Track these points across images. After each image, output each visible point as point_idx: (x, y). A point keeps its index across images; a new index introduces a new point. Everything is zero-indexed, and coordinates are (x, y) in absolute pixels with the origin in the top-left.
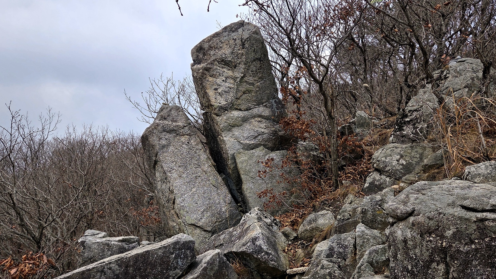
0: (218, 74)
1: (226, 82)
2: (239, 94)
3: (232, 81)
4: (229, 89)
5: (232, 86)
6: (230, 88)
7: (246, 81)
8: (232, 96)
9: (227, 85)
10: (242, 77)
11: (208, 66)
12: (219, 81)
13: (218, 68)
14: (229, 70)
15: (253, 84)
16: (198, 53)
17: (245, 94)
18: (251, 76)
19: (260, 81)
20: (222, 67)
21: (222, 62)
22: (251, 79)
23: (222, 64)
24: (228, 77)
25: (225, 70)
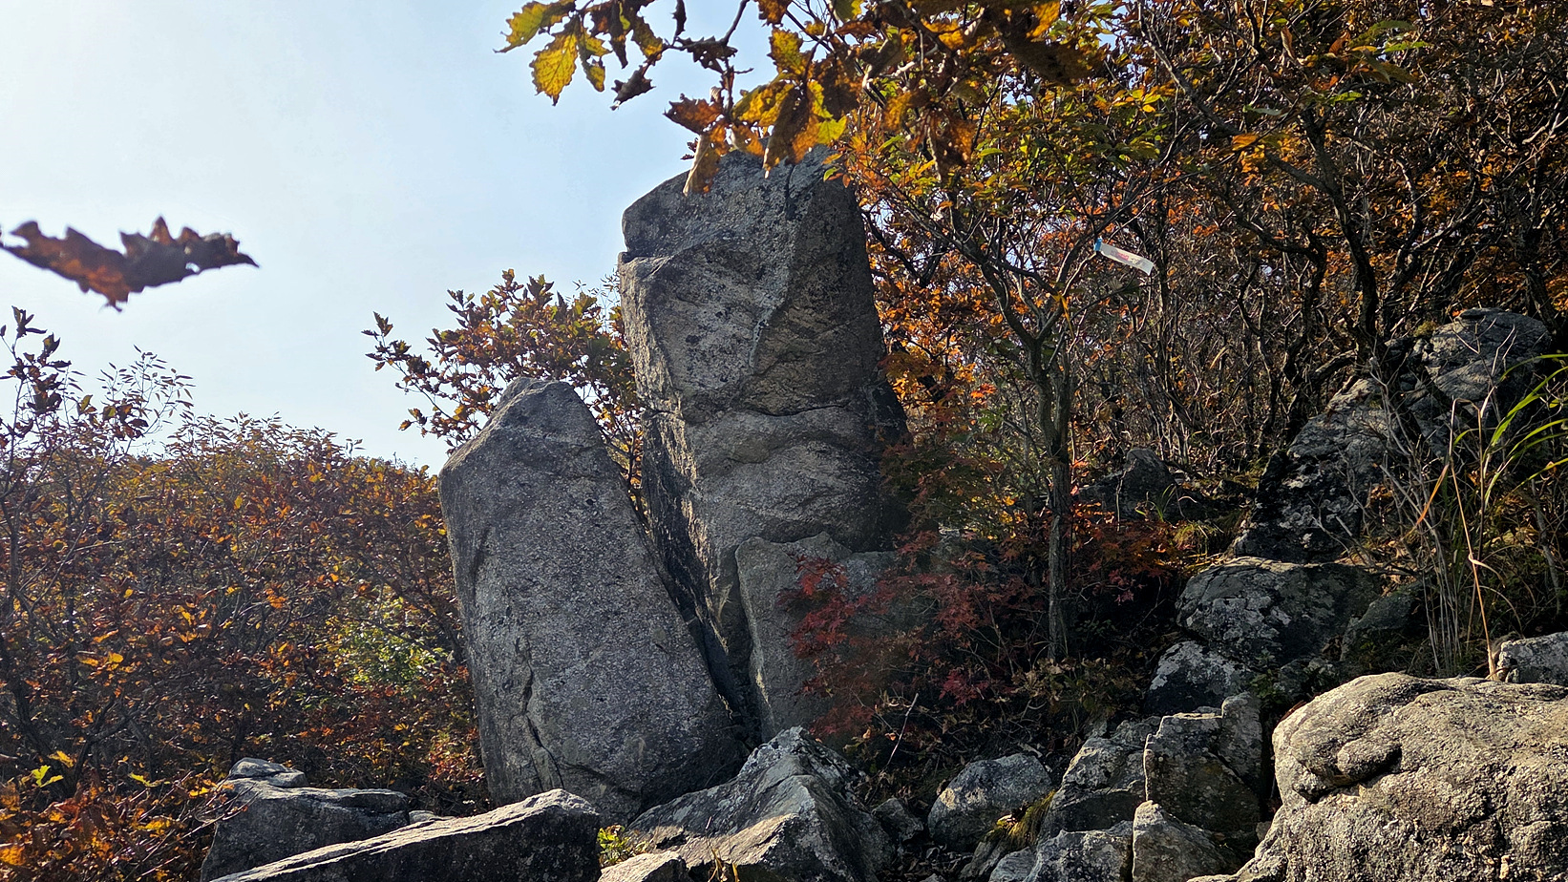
0: (703, 291)
1: (727, 319)
2: (766, 361)
3: (746, 319)
4: (734, 341)
5: (745, 333)
6: (739, 341)
7: (790, 323)
8: (743, 363)
9: (730, 328)
10: (779, 311)
11: (675, 265)
12: (706, 313)
13: (706, 276)
14: (740, 282)
15: (810, 334)
16: (643, 223)
17: (783, 362)
18: (806, 308)
19: (834, 326)
20: (719, 272)
21: (719, 255)
22: (806, 318)
23: (719, 262)
24: (734, 305)
25: (728, 282)
